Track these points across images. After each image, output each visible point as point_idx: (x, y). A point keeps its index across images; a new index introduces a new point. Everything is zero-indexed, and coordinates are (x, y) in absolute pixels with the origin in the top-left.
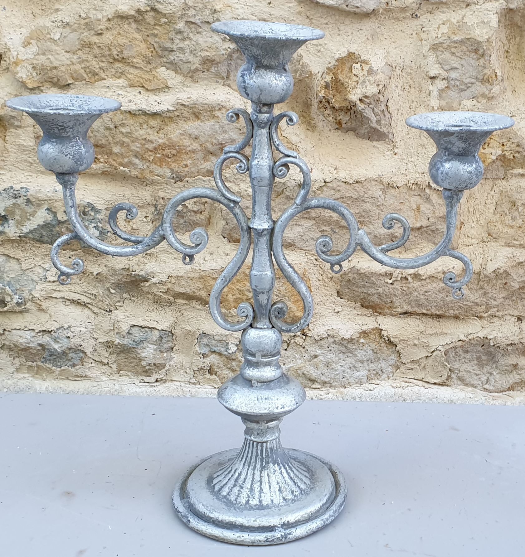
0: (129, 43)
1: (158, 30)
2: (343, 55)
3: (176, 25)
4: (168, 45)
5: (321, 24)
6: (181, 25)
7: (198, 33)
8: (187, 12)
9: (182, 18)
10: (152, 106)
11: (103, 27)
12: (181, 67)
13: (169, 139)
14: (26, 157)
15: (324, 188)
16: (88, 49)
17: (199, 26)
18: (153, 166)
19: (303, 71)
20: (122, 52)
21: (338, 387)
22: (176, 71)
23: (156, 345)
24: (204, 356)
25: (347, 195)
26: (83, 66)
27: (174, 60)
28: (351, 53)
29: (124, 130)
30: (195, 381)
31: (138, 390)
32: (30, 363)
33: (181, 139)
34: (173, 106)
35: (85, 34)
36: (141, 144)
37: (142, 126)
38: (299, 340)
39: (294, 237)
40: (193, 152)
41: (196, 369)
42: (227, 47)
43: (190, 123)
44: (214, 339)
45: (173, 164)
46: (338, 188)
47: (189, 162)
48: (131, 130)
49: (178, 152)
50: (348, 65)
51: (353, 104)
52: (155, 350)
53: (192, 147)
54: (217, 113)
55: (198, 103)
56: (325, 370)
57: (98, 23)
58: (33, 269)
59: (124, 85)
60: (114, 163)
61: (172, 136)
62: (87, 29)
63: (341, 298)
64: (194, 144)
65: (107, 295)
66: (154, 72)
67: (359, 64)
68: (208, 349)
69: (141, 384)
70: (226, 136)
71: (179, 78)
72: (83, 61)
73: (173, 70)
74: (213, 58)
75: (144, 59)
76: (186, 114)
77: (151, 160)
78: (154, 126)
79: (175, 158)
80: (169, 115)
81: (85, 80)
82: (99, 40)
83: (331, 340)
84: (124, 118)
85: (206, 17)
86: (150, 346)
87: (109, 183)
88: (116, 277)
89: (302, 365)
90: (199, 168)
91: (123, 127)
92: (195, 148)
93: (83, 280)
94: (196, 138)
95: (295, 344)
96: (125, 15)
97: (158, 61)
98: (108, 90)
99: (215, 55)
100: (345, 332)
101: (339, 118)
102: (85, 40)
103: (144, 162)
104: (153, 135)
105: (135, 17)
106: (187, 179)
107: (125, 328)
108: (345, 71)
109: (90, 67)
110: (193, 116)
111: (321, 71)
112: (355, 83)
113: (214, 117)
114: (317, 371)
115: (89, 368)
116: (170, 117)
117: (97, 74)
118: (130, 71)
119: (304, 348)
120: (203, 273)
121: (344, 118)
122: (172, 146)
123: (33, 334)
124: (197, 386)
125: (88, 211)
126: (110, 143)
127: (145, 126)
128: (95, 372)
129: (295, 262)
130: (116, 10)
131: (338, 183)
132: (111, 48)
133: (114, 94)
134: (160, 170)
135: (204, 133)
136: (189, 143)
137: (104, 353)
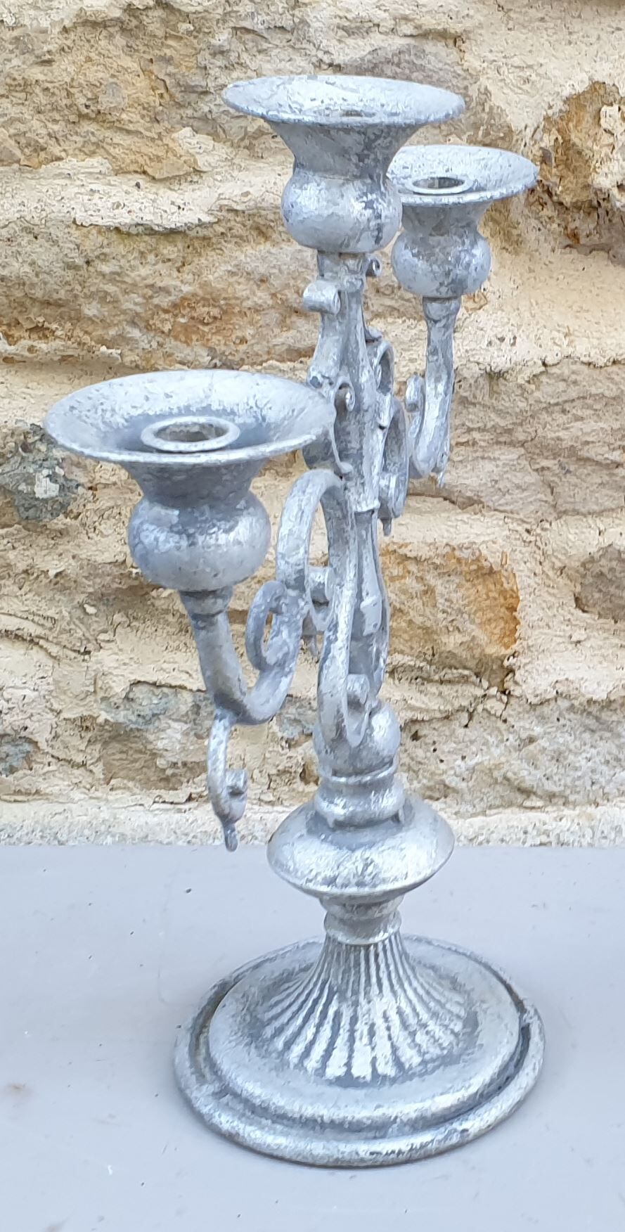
0: (111, 80)
1: (173, 48)
2: (580, 89)
3: (213, 37)
4: (197, 80)
5: (530, 21)
6: (222, 37)
7: (259, 52)
8: (235, 8)
9: (225, 21)
10: (165, 215)
11: (53, 47)
12: (226, 127)
13: (205, 285)
15: (544, 379)
16: (23, 95)
17: (263, 37)
18: (171, 344)
19: (492, 125)
20: (95, 99)
21: (582, 804)
22: (215, 136)
23: (186, 723)
24: (291, 744)
25: (593, 390)
26: (12, 131)
27: (210, 111)
28: (598, 82)
29: (106, 268)
30: (272, 798)
31: (152, 820)
33: (230, 284)
34: (210, 212)
35: (15, 62)
36: (144, 297)
37: (146, 258)
38: (495, 706)
39: (480, 485)
40: (257, 311)
41: (274, 771)
43: (248, 248)
45: (215, 339)
46: (574, 377)
47: (249, 332)
48: (121, 267)
49: (225, 312)
50: (591, 109)
51: (602, 196)
52: (186, 734)
53: (256, 299)
55: (264, 205)
56: (552, 768)
57: (41, 37)
59: (104, 170)
60: (86, 339)
61: (211, 277)
62: (17, 52)
63: (584, 611)
64: (259, 294)
65: (79, 618)
66: (167, 140)
67: (616, 107)
68: (299, 729)
69: (156, 806)
71: (223, 150)
72: (12, 121)
73: (208, 134)
75: (145, 112)
76: (238, 230)
77: (166, 329)
78: (171, 257)
79: (218, 324)
80: (203, 232)
81: (18, 161)
82: (45, 75)
83: (564, 704)
84: (106, 242)
85: (277, 17)
86: (175, 725)
87: (76, 381)
88: (98, 580)
89: (503, 759)
90: (270, 345)
91: (103, 261)
92: (260, 302)
93: (26, 588)
94: (262, 281)
95: (485, 715)
96: (100, 20)
97: (176, 114)
98: (68, 182)
100: (596, 686)
101: (572, 226)
102: (16, 75)
103: (152, 334)
104: (170, 275)
105: (122, 22)
107: (119, 688)
108: (584, 124)
109: (28, 135)
110: (255, 233)
111: (532, 124)
112: (606, 150)
114: (533, 772)
115: (44, 774)
116: (204, 238)
117: (43, 149)
118: (115, 141)
119: (505, 721)
121: (584, 225)
122: (210, 300)
124: (276, 808)
125: (34, 443)
126: (76, 296)
127: (151, 258)
128: (57, 784)
129: (482, 539)
130: (81, 9)
131: (574, 367)
132: (72, 90)
133: (83, 190)
134: (188, 351)
135: (280, 270)
136: (248, 292)
137: (76, 741)
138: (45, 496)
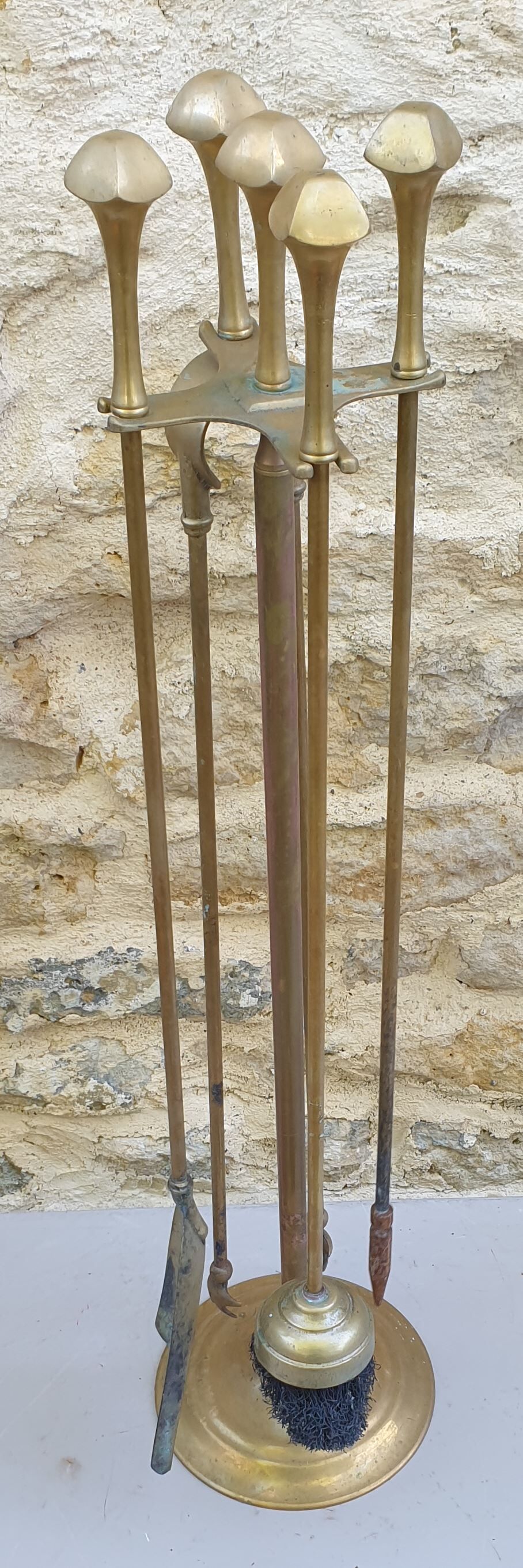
1: (367, 690)
6: (411, 682)
7: (439, 689)
8: (424, 660)
9: (414, 670)
10: (355, 816)
13: (381, 861)
14: (132, 899)
17: (443, 678)
18: (351, 901)
23: (345, 1141)
24: (423, 1152)
26: (233, 759)
30: (407, 1185)
32: (144, 1177)
36: (333, 871)
37: (335, 845)
40: (422, 876)
41: (409, 1169)
42: (492, 709)
43: (418, 832)
44: (440, 1130)
47: (413, 892)
52: (345, 1148)
53: (421, 868)
54: (469, 815)
55: (436, 804)
58: (146, 1052)
64: (424, 863)
65: (266, 1077)
66: (357, 756)
68: (430, 1142)
70: (482, 848)
72: (233, 752)
74: (467, 730)
75: (341, 738)
76: (412, 821)
77: (348, 894)
78: (356, 843)
81: (235, 782)
86: (336, 1143)
90: (430, 897)
92: (425, 870)
94: (427, 854)
97: (364, 735)
99: (471, 725)
103: (337, 895)
104: (353, 855)
106: (408, 913)
109: (244, 761)
110: (425, 823)
113: (462, 820)
115: (238, 1176)
120: (426, 1042)
123: (148, 1141)
124: (408, 1190)
125: (240, 972)
127: (339, 844)
128: (246, 1180)
134: (364, 905)
135: (443, 848)
136: (416, 863)
137: (261, 1154)
138: (246, 1006)
